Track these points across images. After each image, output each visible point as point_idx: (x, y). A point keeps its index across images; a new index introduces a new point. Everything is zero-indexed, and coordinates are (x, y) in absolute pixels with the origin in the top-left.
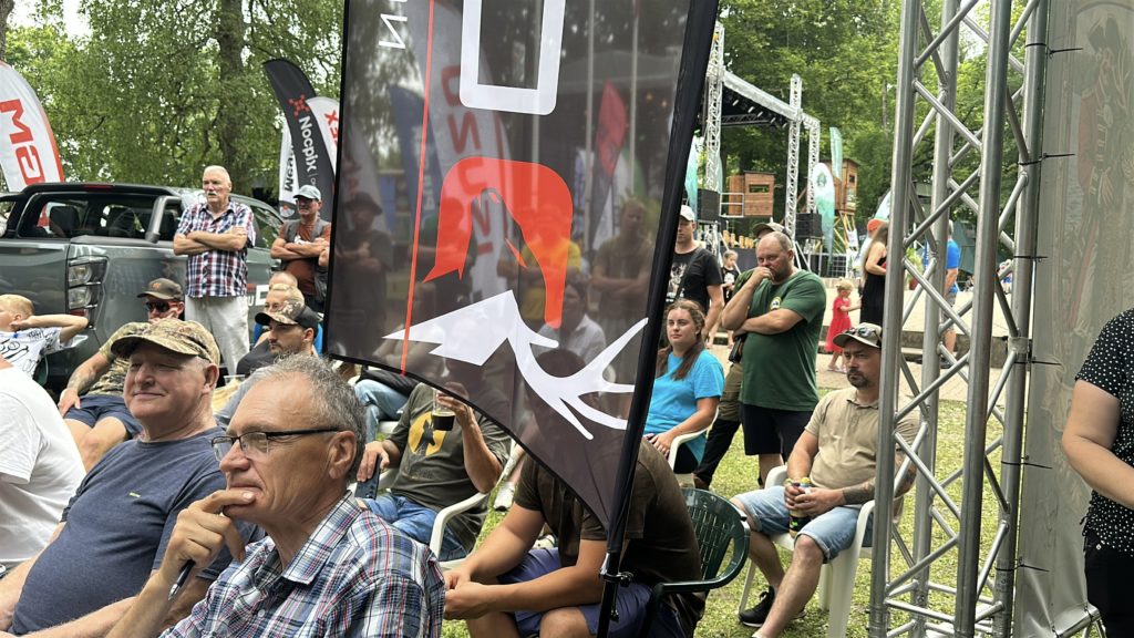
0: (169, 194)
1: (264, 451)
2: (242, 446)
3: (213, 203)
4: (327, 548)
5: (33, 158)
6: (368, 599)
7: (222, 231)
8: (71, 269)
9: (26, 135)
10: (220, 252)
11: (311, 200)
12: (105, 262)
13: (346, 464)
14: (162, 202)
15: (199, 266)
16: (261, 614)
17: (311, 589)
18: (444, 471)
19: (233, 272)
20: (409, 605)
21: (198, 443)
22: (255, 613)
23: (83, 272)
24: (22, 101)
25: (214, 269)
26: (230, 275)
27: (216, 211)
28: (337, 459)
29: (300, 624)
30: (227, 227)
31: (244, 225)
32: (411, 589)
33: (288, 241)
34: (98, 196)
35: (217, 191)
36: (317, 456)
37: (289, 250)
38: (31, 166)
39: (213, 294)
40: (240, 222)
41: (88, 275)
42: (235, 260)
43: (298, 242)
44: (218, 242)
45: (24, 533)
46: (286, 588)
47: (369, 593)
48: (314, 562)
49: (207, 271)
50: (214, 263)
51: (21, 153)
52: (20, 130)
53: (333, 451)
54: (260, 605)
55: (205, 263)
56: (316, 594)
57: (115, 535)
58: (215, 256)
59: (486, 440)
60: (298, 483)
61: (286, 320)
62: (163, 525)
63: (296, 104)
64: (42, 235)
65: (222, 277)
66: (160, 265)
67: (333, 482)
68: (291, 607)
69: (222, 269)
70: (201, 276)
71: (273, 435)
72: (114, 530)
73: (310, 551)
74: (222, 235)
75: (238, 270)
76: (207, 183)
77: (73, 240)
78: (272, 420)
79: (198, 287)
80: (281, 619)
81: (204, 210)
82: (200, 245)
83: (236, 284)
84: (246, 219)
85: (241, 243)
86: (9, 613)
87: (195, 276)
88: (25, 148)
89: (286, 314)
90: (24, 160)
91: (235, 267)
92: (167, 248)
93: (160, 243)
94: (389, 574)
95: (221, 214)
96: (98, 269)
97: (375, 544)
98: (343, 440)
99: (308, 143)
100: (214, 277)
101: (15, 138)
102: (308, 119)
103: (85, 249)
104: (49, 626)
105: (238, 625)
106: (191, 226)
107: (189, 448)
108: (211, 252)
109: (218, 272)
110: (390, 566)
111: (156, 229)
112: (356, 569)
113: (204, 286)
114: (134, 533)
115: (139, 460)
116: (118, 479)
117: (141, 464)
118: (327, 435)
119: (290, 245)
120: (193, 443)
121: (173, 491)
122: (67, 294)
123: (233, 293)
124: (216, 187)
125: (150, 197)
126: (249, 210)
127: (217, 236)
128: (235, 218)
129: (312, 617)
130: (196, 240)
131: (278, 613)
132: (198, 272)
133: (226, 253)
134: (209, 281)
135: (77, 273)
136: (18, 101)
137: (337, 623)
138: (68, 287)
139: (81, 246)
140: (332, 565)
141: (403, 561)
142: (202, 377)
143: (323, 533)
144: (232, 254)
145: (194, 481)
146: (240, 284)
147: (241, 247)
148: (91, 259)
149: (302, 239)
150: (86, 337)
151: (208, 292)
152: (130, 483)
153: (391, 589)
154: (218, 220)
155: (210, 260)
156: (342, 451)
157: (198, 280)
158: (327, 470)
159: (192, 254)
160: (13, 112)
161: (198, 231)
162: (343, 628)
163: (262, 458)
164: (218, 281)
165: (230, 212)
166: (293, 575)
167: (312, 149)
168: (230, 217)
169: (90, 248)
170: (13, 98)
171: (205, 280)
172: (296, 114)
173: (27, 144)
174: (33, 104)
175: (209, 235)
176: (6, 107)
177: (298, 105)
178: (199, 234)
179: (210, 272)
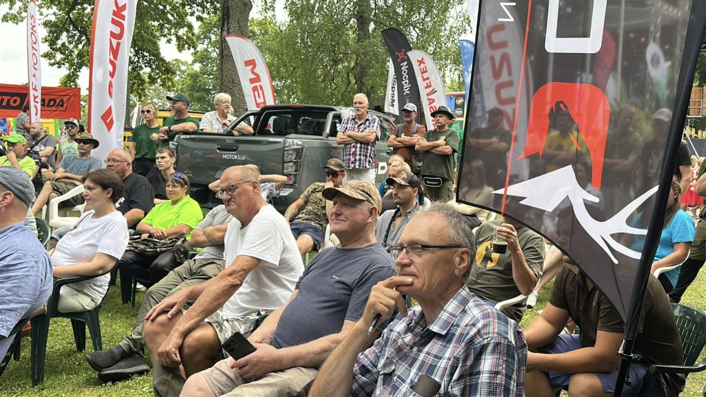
0: (335, 110)
1: (420, 256)
2: (407, 252)
3: (358, 115)
4: (454, 316)
5: (260, 92)
6: (483, 349)
7: (363, 131)
8: (286, 153)
9: (257, 79)
10: (361, 143)
11: (411, 112)
12: (302, 149)
13: (465, 268)
14: (331, 115)
15: (350, 151)
16: (415, 349)
17: (446, 338)
18: (499, 279)
19: (368, 155)
20: (508, 356)
21: (368, 250)
22: (412, 348)
23: (292, 154)
24: (256, 60)
25: (358, 153)
26: (366, 156)
27: (360, 120)
28: (460, 264)
29: (440, 358)
30: (365, 128)
31: (375, 128)
32: (509, 346)
33: (397, 137)
34: (297, 112)
35: (361, 108)
36: (448, 261)
37: (398, 142)
38: (259, 96)
39: (357, 167)
40: (373, 126)
41: (294, 156)
42: (369, 147)
43: (403, 137)
44: (361, 137)
45: (274, 295)
46: (431, 336)
47: (484, 345)
48: (446, 323)
49: (354, 154)
50: (358, 150)
51: (255, 89)
52: (254, 76)
53: (457, 259)
54: (415, 344)
55: (354, 149)
56: (449, 341)
57: (326, 298)
58: (359, 145)
59: (527, 261)
60: (438, 276)
61: (403, 183)
62: (350, 295)
63: (399, 54)
64: (268, 134)
65: (362, 157)
66: (329, 152)
67: (456, 277)
68: (434, 347)
69: (362, 153)
70: (351, 157)
71: (425, 247)
72: (325, 296)
73: (444, 316)
74: (363, 133)
75: (370, 154)
76: (356, 103)
77: (287, 136)
78: (424, 238)
79: (349, 163)
80: (428, 353)
81: (353, 119)
82: (350, 139)
83: (369, 162)
84: (376, 124)
85: (372, 137)
86: (271, 336)
87: (348, 157)
88: (257, 86)
89: (403, 179)
90: (256, 93)
91: (369, 152)
92: (333, 141)
93: (330, 138)
94: (496, 335)
95: (363, 121)
96: (299, 152)
97: (486, 316)
98: (463, 253)
99: (405, 77)
100: (358, 158)
101: (252, 81)
102: (406, 63)
103: (293, 142)
104: (292, 345)
105: (402, 354)
106: (346, 128)
107: (364, 253)
108: (356, 143)
109: (360, 155)
110: (496, 330)
111: (328, 130)
112: (474, 330)
113: (352, 163)
114: (335, 298)
115: (336, 258)
116: (325, 268)
117: (339, 260)
118: (454, 249)
119: (398, 139)
120: (365, 250)
121: (356, 276)
122: (283, 165)
123: (368, 167)
124: (361, 105)
125: (324, 112)
126: (377, 119)
127: (360, 134)
128: (370, 124)
129: (447, 355)
130: (349, 136)
131: (426, 349)
132: (350, 155)
133: (365, 144)
134: (355, 160)
135: (288, 155)
136: (254, 60)
137: (465, 360)
138: (284, 162)
139: (290, 140)
140: (458, 326)
141: (503, 328)
142: (367, 213)
143: (451, 306)
144: (368, 144)
145: (367, 271)
146: (371, 161)
147: (372, 141)
148: (296, 147)
149: (405, 135)
150: (292, 190)
151: (355, 166)
152: (333, 271)
153: (497, 345)
154: (361, 125)
155: (356, 148)
156: (462, 260)
157: (350, 159)
158: (454, 270)
159: (346, 144)
160: (252, 66)
161: (350, 131)
162: (469, 363)
163: (419, 260)
164: (360, 160)
165: (367, 120)
166: (435, 328)
167: (407, 81)
168: (367, 123)
169: (295, 141)
170: (251, 59)
171: (353, 159)
172: (399, 60)
173: (258, 84)
174: (261, 63)
175: (356, 133)
176: (247, 63)
177: (401, 55)
178: (350, 133)
179: (356, 155)
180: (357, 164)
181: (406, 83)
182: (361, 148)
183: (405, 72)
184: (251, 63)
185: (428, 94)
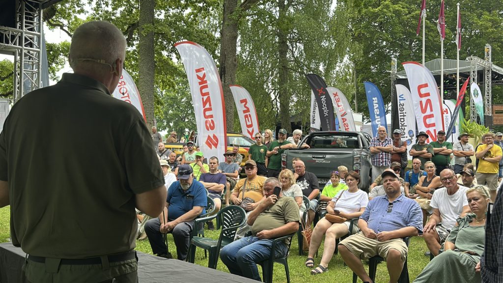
5: (249, 118)
7: (385, 146)
8: (354, 159)
9: (248, 110)
10: (385, 152)
14: (359, 137)
25: (384, 157)
30: (386, 144)
38: (249, 121)
41: (359, 161)
44: (386, 149)
50: (384, 156)
51: (246, 116)
52: (246, 109)
55: (381, 156)
58: (384, 153)
63: (319, 91)
65: (387, 160)
90: (247, 119)
91: (389, 157)
99: (324, 105)
100: (384, 160)
101: (244, 112)
103: (357, 153)
106: (375, 144)
108: (383, 152)
109: (385, 159)
111: (361, 145)
122: (353, 166)
127: (383, 147)
128: (388, 142)
130: (378, 149)
132: (379, 158)
133: (387, 153)
134: (383, 161)
136: (246, 99)
148: (359, 156)
149: (396, 147)
151: (383, 165)
154: (383, 142)
155: (383, 155)
157: (379, 161)
160: (244, 103)
164: (386, 161)
165: (386, 140)
172: (319, 94)
173: (248, 114)
174: (250, 100)
175: (381, 147)
176: (242, 101)
177: (321, 91)
178: (378, 147)
179: (383, 159)
180: (384, 163)
181: (325, 109)
182: (385, 155)
183: (324, 102)
184: (244, 101)
185: (342, 116)
